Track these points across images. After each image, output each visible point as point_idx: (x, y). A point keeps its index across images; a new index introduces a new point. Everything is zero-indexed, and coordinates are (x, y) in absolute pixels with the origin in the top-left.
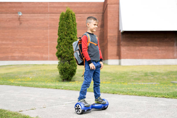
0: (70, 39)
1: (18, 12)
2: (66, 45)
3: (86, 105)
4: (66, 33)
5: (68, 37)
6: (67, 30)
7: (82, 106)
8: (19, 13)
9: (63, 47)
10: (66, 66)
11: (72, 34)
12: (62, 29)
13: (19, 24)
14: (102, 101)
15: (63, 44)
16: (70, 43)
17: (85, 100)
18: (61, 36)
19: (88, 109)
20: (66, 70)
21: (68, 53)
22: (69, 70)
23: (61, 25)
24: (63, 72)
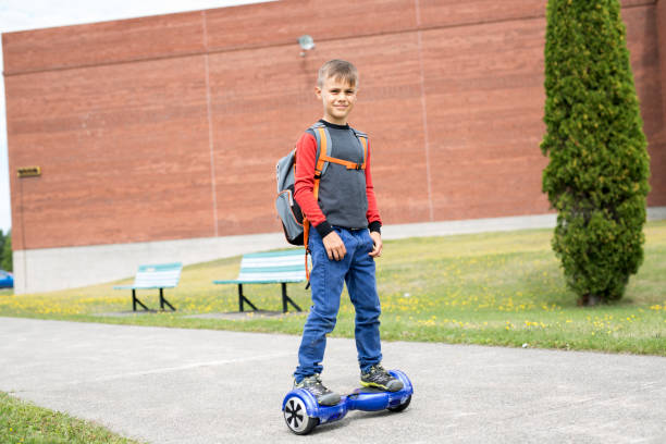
0: (608, 97)
1: (301, 39)
2: (592, 130)
3: (322, 399)
4: (589, 71)
5: (601, 93)
6: (591, 58)
7: (308, 405)
8: (305, 42)
9: (581, 142)
10: (599, 232)
11: (617, 77)
12: (567, 59)
13: (304, 86)
14: (389, 380)
15: (580, 126)
16: (610, 122)
17: (320, 379)
18: (566, 90)
19: (333, 412)
20: (600, 248)
21: (606, 167)
22: (616, 251)
23: (559, 40)
24: (584, 262)
